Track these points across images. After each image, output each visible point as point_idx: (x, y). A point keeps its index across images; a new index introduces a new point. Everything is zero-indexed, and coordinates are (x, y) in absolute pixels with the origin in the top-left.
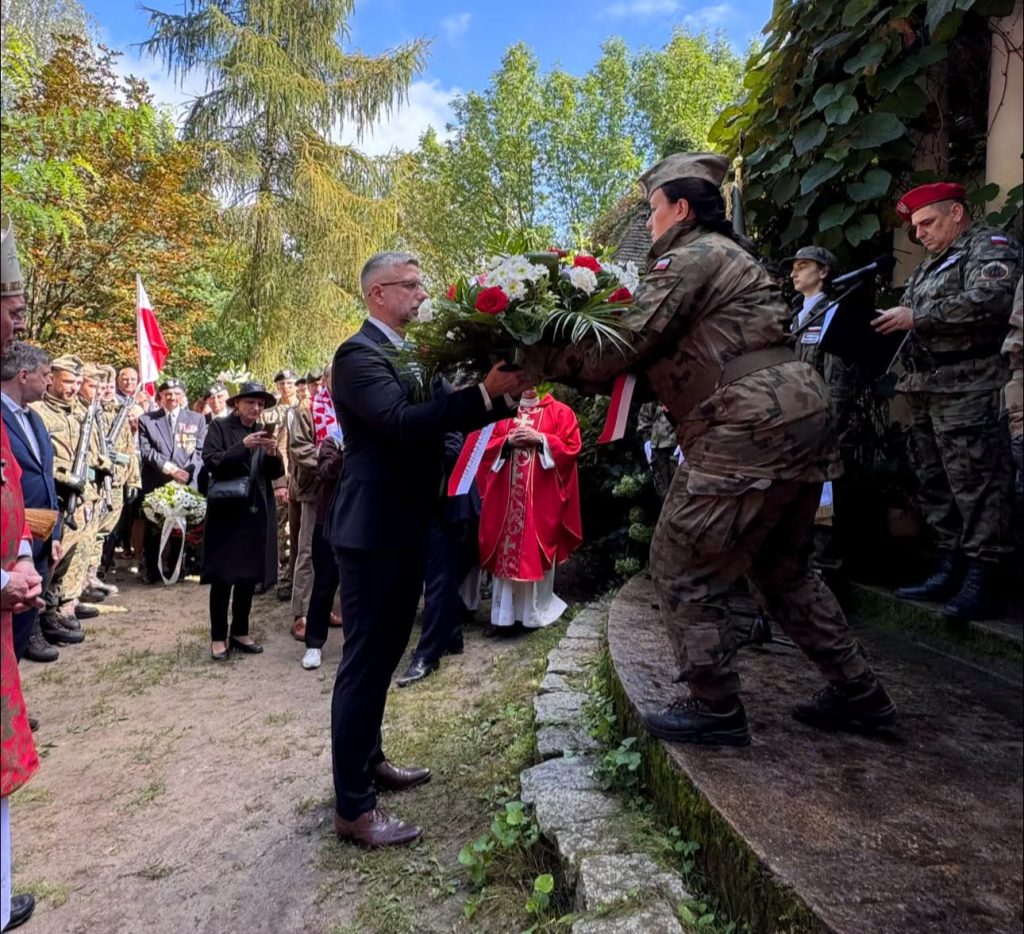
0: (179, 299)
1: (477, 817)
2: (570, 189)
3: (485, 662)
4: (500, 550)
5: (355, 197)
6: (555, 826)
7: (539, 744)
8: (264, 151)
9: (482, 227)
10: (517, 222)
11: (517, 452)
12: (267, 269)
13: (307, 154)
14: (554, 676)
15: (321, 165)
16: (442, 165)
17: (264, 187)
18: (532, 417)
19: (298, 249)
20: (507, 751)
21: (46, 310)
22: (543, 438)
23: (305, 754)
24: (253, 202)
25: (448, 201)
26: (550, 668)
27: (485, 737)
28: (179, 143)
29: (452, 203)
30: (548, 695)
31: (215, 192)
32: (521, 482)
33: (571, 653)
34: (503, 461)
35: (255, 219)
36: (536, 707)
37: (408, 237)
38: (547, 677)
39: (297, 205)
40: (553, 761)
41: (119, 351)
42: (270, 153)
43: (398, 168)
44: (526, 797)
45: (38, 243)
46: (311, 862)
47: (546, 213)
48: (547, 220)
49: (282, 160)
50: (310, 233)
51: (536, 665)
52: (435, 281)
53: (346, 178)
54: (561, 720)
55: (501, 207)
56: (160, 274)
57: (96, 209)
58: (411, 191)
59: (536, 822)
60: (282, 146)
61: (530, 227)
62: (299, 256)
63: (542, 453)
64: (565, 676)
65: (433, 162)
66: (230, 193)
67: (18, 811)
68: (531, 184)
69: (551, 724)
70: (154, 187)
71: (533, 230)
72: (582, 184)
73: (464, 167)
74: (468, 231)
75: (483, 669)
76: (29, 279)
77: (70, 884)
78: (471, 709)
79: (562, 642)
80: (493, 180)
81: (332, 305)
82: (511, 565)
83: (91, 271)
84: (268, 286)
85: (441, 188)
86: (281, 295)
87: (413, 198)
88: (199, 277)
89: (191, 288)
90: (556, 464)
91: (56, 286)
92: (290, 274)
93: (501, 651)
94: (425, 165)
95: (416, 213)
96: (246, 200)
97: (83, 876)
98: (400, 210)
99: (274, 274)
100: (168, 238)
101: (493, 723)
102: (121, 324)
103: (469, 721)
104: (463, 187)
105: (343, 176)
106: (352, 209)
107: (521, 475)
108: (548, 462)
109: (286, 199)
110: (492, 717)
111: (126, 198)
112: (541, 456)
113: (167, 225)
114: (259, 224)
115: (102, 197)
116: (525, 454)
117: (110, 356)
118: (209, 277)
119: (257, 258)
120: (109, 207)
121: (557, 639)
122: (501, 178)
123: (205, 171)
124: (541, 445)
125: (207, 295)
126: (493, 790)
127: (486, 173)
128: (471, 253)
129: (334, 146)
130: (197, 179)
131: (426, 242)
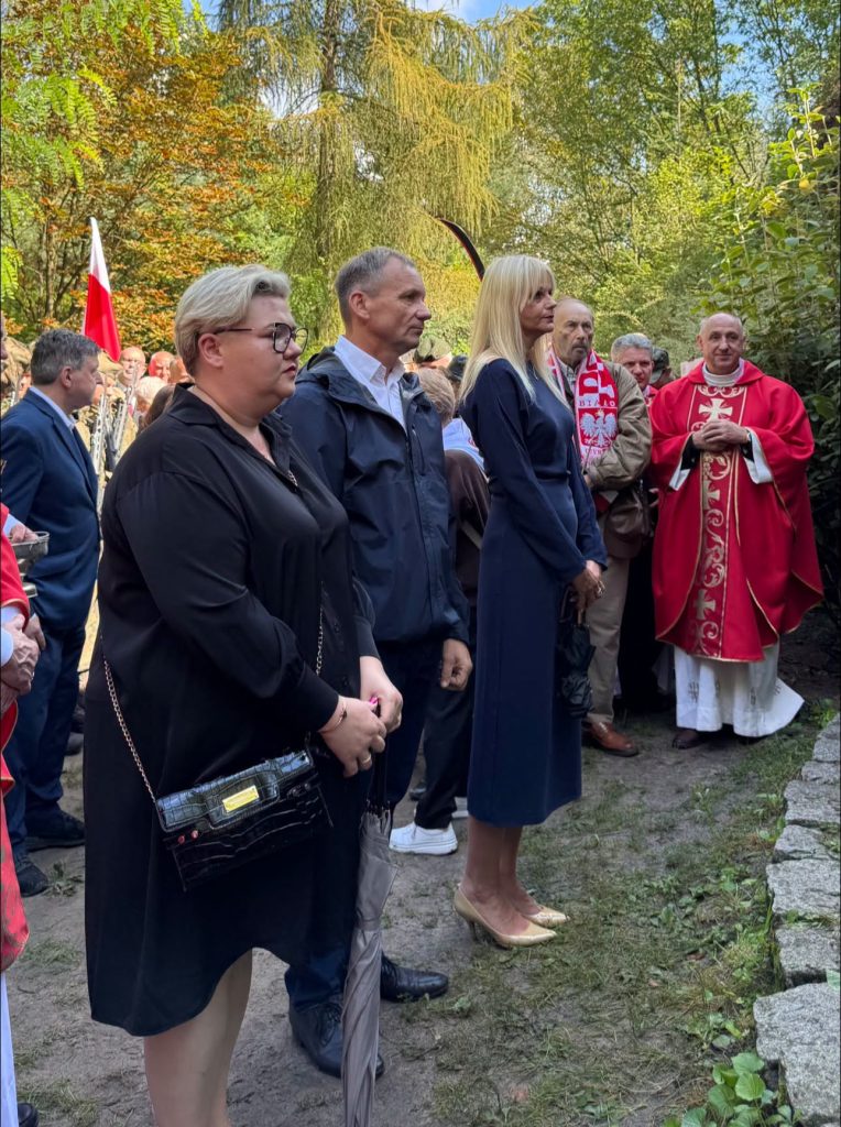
0: (225, 251)
1: (682, 1064)
2: (777, 33)
3: (679, 791)
4: (691, 611)
5: (451, 85)
6: (821, 1112)
7: (782, 953)
8: (324, 34)
9: (639, 109)
10: (694, 94)
11: (708, 458)
12: (336, 200)
13: (382, 30)
14: (797, 828)
15: (402, 43)
16: (576, 23)
17: (327, 86)
18: (728, 403)
19: (377, 168)
20: (726, 952)
21: (63, 276)
22: (751, 434)
23: (414, 923)
24: (314, 108)
25: (586, 74)
26: (790, 815)
27: (688, 923)
28: (212, 37)
29: (593, 78)
30: (791, 863)
31: (264, 100)
32: (719, 505)
33: (824, 789)
34: (686, 472)
35: (317, 130)
36: (773, 885)
37: (530, 135)
38: (787, 830)
39: (372, 105)
40: (808, 988)
41: (153, 327)
42: (333, 36)
43: (511, 34)
44: (767, 1048)
45: (48, 190)
46: (427, 1106)
47: (739, 75)
48: (741, 86)
49: (349, 44)
50: (392, 144)
51: (765, 804)
52: (571, 196)
53: (437, 59)
54: (816, 912)
55: (669, 75)
56: (200, 219)
57: (114, 139)
58: (532, 67)
59: (786, 1100)
60: (348, 25)
61: (716, 99)
62: (378, 177)
63: (752, 459)
64: (815, 831)
65: (560, 20)
66: (283, 99)
67: (37, 976)
68: (714, 33)
69: (800, 919)
70: (185, 101)
71: (720, 104)
72: (796, 23)
73: (609, 20)
74: (619, 118)
75: (678, 801)
76: (41, 237)
77: (101, 1094)
78: (662, 870)
79: (808, 769)
80: (654, 35)
81: (427, 245)
82: (711, 636)
83: (113, 221)
84: (339, 224)
85: (574, 58)
86: (356, 236)
87: (535, 77)
88: (249, 219)
89: (241, 234)
90: (776, 477)
91: (74, 244)
92: (367, 205)
93: (703, 773)
94: (550, 25)
95: (539, 99)
96: (304, 106)
97: (117, 1084)
98: (515, 97)
99: (345, 206)
100: (207, 169)
101: (700, 898)
102: (153, 291)
103: (659, 891)
104: (607, 51)
105: (433, 56)
106: (447, 103)
107: (717, 495)
108: (760, 471)
109: (357, 99)
110: (697, 889)
111: (152, 121)
112: (748, 463)
113: (204, 150)
114: (323, 139)
115: (122, 122)
116: (721, 460)
117: (143, 334)
118: (263, 217)
119: (322, 188)
120: (131, 133)
121: (798, 760)
122: (667, 30)
123: (249, 71)
124: (748, 445)
125: (261, 240)
126: (706, 1021)
127: (642, 25)
128: (624, 150)
129: (418, 13)
130: (241, 82)
131: (557, 139)
